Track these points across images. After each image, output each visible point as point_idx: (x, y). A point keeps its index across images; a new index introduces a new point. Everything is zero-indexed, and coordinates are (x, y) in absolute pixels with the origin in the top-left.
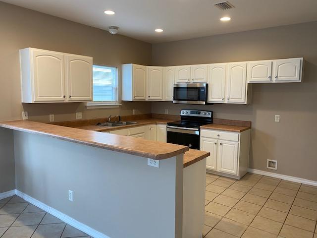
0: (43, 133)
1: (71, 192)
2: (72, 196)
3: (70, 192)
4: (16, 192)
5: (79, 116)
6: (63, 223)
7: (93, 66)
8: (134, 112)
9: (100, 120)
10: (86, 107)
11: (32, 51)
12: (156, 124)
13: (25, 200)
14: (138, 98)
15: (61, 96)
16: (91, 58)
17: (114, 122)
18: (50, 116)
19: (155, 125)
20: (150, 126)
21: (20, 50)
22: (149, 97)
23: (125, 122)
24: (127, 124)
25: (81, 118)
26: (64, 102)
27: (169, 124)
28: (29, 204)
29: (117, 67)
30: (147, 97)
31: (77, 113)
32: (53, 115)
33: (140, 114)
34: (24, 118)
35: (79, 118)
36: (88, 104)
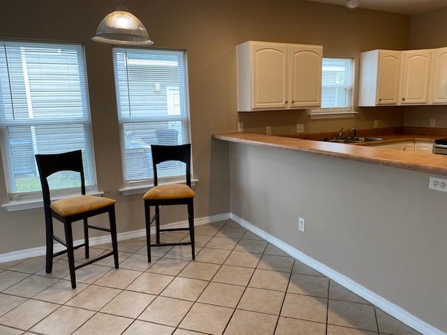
0: (271, 145)
1: (303, 220)
2: (303, 226)
3: (301, 219)
4: (231, 216)
5: (300, 128)
6: (291, 257)
7: (323, 59)
8: (376, 124)
9: (327, 134)
10: (309, 116)
11: (252, 45)
12: (414, 141)
13: (242, 225)
14: (385, 102)
15: (282, 102)
16: (321, 47)
17: (346, 138)
18: (267, 128)
19: (412, 144)
20: (403, 145)
21: (237, 47)
22: (404, 99)
23: (363, 139)
24: (366, 140)
25: (303, 131)
26: (286, 109)
27: (438, 142)
28: (247, 230)
29: (353, 58)
30: (400, 99)
31: (298, 125)
32: (270, 127)
33: (386, 127)
34: (239, 130)
35: (300, 132)
36: (313, 112)
